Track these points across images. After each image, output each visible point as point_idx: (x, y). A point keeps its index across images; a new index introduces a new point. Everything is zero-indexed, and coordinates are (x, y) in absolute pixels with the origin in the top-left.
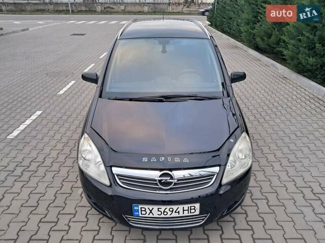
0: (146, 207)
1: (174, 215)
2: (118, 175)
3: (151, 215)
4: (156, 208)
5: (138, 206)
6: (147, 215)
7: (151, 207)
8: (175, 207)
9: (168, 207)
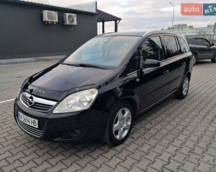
0: (20, 113)
1: (28, 123)
8: (28, 118)
9: (26, 117)
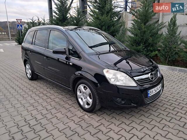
0: (151, 90)
1: (158, 91)
2: (137, 80)
3: (153, 94)
4: (154, 89)
5: (149, 91)
6: (152, 95)
7: (152, 90)
